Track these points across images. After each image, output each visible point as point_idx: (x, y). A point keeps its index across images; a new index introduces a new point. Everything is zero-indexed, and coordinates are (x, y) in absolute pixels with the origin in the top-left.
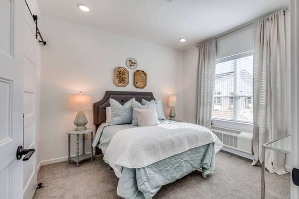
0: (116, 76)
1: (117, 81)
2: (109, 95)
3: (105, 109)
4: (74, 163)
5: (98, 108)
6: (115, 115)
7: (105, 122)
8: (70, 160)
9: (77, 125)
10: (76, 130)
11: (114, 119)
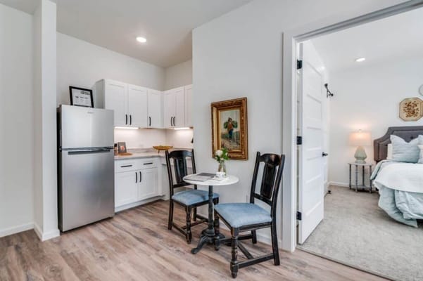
0: (402, 109)
1: (404, 115)
2: (392, 131)
3: (387, 145)
4: (354, 190)
5: (379, 145)
6: (396, 152)
7: (385, 159)
8: (350, 186)
9: (357, 158)
10: (356, 162)
11: (395, 156)
